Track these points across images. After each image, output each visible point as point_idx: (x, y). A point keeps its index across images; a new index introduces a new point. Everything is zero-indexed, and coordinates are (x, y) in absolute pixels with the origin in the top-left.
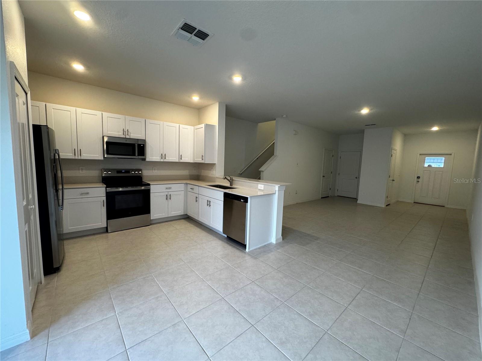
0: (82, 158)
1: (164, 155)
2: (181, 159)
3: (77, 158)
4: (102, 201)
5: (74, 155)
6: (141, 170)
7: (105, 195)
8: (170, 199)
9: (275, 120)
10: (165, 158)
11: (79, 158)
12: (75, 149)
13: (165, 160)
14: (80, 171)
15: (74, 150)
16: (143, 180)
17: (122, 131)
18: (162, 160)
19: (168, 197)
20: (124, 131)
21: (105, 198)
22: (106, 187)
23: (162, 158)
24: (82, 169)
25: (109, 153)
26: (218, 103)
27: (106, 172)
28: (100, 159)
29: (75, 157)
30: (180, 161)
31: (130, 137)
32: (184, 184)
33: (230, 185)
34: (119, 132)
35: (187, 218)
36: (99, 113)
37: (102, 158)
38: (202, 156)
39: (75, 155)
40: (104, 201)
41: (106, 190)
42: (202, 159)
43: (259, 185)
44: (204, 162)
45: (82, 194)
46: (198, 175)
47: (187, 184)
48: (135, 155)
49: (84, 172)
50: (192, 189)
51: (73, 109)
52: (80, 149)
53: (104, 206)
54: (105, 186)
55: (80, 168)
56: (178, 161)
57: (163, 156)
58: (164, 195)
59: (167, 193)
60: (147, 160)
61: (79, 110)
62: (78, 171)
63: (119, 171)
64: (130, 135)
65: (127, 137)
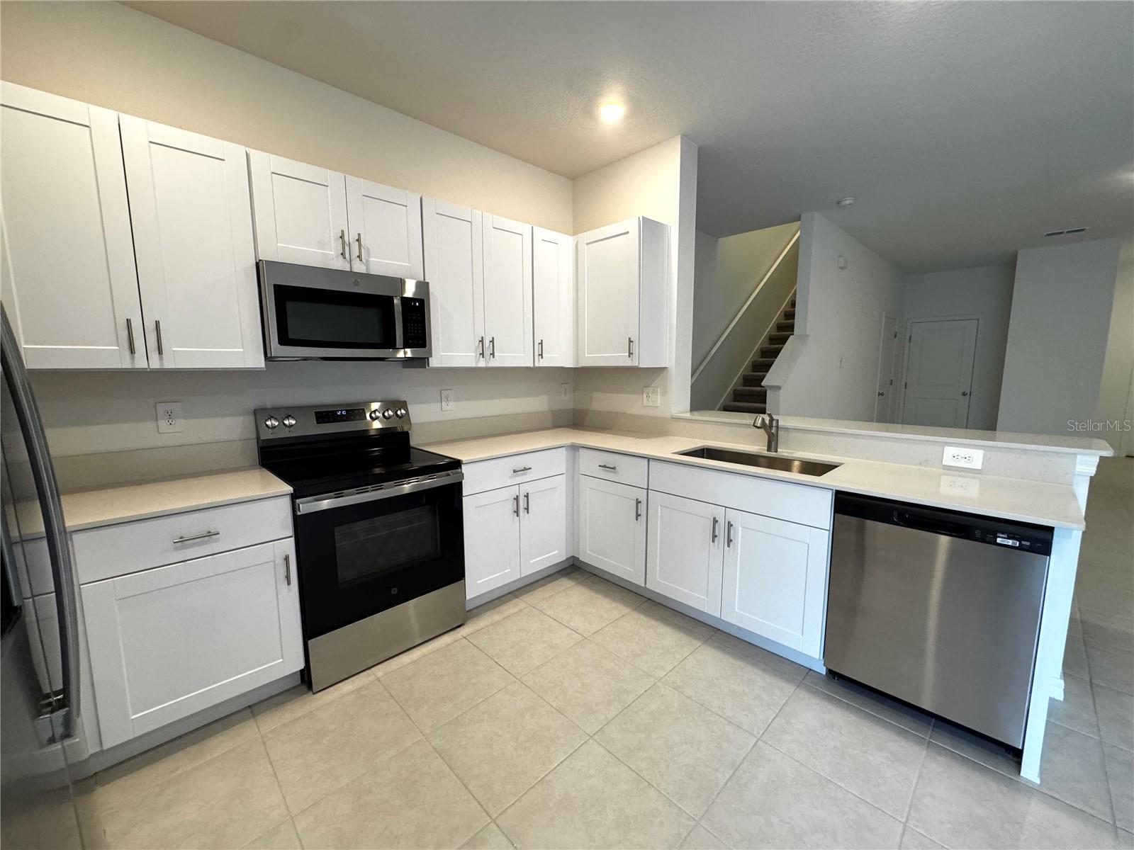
0: (169, 364)
1: (487, 343)
2: (541, 355)
3: (145, 366)
4: (280, 561)
5: (127, 353)
6: (403, 405)
7: (290, 531)
8: (527, 509)
9: (799, 219)
10: (493, 354)
11: (155, 364)
12: (128, 321)
13: (494, 363)
14: (163, 424)
15: (124, 325)
16: (413, 443)
17: (335, 240)
18: (482, 364)
19: (521, 505)
20: (344, 243)
21: (291, 543)
22: (294, 497)
23: (482, 354)
24: (170, 415)
25: (291, 336)
26: (679, 137)
27: (276, 419)
28: (250, 364)
29: (133, 358)
30: (536, 365)
31: (367, 269)
32: (564, 448)
33: (769, 450)
34: (321, 245)
35: (573, 569)
36: (234, 152)
37: (258, 362)
38: (630, 341)
39: (132, 350)
40: (287, 559)
41: (294, 508)
42: (630, 354)
43: (947, 448)
44: (637, 365)
45: (182, 542)
46: (574, 410)
47: (575, 448)
48: (391, 344)
49: (180, 424)
50: (605, 466)
51: (103, 118)
52: (157, 323)
53: (289, 583)
54: (289, 489)
55: (161, 408)
56: (532, 366)
57: (486, 346)
58: (508, 500)
59: (514, 491)
60: (434, 362)
61: (139, 129)
62: (150, 425)
63: (325, 415)
64: (367, 261)
65: (359, 268)
